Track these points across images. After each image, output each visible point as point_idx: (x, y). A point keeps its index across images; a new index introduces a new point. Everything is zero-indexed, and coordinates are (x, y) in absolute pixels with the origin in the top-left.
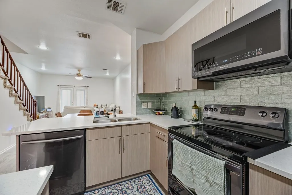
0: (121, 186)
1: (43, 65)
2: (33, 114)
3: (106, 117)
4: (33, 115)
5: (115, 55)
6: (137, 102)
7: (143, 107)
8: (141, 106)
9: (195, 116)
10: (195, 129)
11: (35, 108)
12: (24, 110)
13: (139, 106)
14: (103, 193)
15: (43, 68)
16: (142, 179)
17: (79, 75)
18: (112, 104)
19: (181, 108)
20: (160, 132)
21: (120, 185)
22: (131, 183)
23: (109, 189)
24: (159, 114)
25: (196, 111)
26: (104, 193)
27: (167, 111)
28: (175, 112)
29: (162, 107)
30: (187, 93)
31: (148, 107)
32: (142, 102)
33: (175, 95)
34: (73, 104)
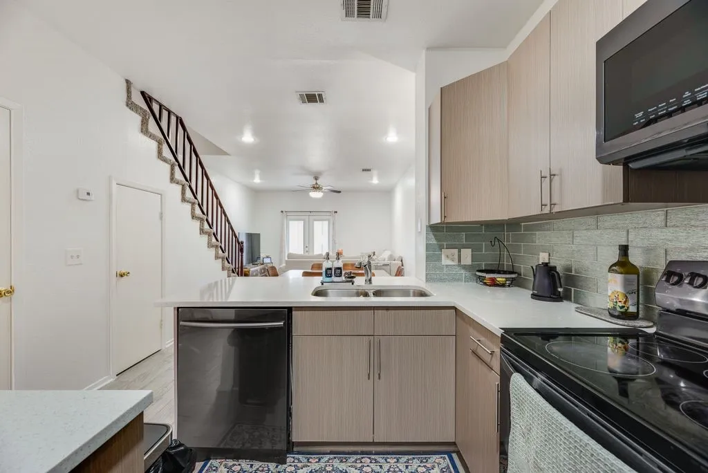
0: (371, 462)
1: (257, 173)
2: (237, 266)
3: (347, 282)
4: (238, 268)
5: (385, 133)
6: (428, 247)
7: (445, 261)
8: (439, 259)
9: (621, 298)
10: (620, 345)
11: (242, 256)
12: (223, 259)
13: (432, 257)
14: (327, 468)
15: (257, 180)
16: (429, 461)
17: (316, 188)
18: (384, 251)
19: (569, 269)
20: (482, 339)
21: (369, 460)
22: (398, 465)
23: (341, 461)
24: (494, 284)
25: (626, 283)
26: (329, 469)
27: (520, 274)
28: (546, 282)
29: (506, 264)
30: (590, 220)
31: (459, 260)
32: (441, 247)
33: (546, 227)
34: (307, 249)
